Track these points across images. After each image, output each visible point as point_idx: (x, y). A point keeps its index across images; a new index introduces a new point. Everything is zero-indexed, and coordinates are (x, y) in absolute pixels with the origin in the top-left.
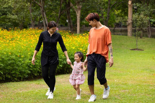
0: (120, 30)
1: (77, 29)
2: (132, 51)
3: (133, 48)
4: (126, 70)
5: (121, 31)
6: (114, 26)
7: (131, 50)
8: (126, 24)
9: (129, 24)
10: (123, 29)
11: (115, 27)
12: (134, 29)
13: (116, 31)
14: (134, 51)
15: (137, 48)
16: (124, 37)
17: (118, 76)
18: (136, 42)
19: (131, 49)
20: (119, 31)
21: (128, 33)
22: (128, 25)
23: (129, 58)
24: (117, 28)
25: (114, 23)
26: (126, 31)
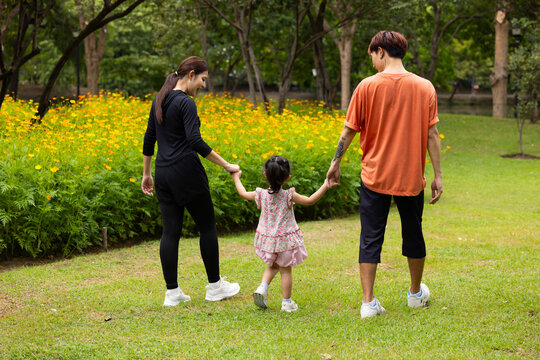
0: (469, 102)
1: (340, 97)
2: (508, 159)
3: (509, 153)
4: (488, 212)
5: (473, 104)
6: (451, 88)
7: (503, 157)
8: (487, 83)
9: (498, 81)
10: (479, 96)
11: (454, 93)
12: (513, 96)
13: (457, 104)
14: (512, 160)
15: (519, 152)
16: (481, 121)
17: (466, 226)
18: (518, 135)
19: (503, 153)
20: (465, 104)
21: (495, 108)
22: (493, 86)
23: (497, 181)
24: (458, 96)
25: (450, 80)
26: (489, 103)
